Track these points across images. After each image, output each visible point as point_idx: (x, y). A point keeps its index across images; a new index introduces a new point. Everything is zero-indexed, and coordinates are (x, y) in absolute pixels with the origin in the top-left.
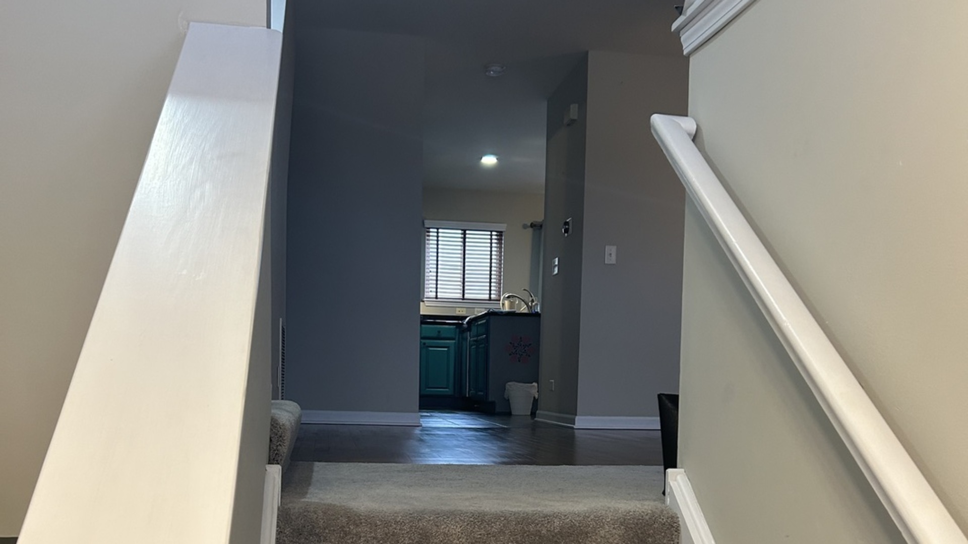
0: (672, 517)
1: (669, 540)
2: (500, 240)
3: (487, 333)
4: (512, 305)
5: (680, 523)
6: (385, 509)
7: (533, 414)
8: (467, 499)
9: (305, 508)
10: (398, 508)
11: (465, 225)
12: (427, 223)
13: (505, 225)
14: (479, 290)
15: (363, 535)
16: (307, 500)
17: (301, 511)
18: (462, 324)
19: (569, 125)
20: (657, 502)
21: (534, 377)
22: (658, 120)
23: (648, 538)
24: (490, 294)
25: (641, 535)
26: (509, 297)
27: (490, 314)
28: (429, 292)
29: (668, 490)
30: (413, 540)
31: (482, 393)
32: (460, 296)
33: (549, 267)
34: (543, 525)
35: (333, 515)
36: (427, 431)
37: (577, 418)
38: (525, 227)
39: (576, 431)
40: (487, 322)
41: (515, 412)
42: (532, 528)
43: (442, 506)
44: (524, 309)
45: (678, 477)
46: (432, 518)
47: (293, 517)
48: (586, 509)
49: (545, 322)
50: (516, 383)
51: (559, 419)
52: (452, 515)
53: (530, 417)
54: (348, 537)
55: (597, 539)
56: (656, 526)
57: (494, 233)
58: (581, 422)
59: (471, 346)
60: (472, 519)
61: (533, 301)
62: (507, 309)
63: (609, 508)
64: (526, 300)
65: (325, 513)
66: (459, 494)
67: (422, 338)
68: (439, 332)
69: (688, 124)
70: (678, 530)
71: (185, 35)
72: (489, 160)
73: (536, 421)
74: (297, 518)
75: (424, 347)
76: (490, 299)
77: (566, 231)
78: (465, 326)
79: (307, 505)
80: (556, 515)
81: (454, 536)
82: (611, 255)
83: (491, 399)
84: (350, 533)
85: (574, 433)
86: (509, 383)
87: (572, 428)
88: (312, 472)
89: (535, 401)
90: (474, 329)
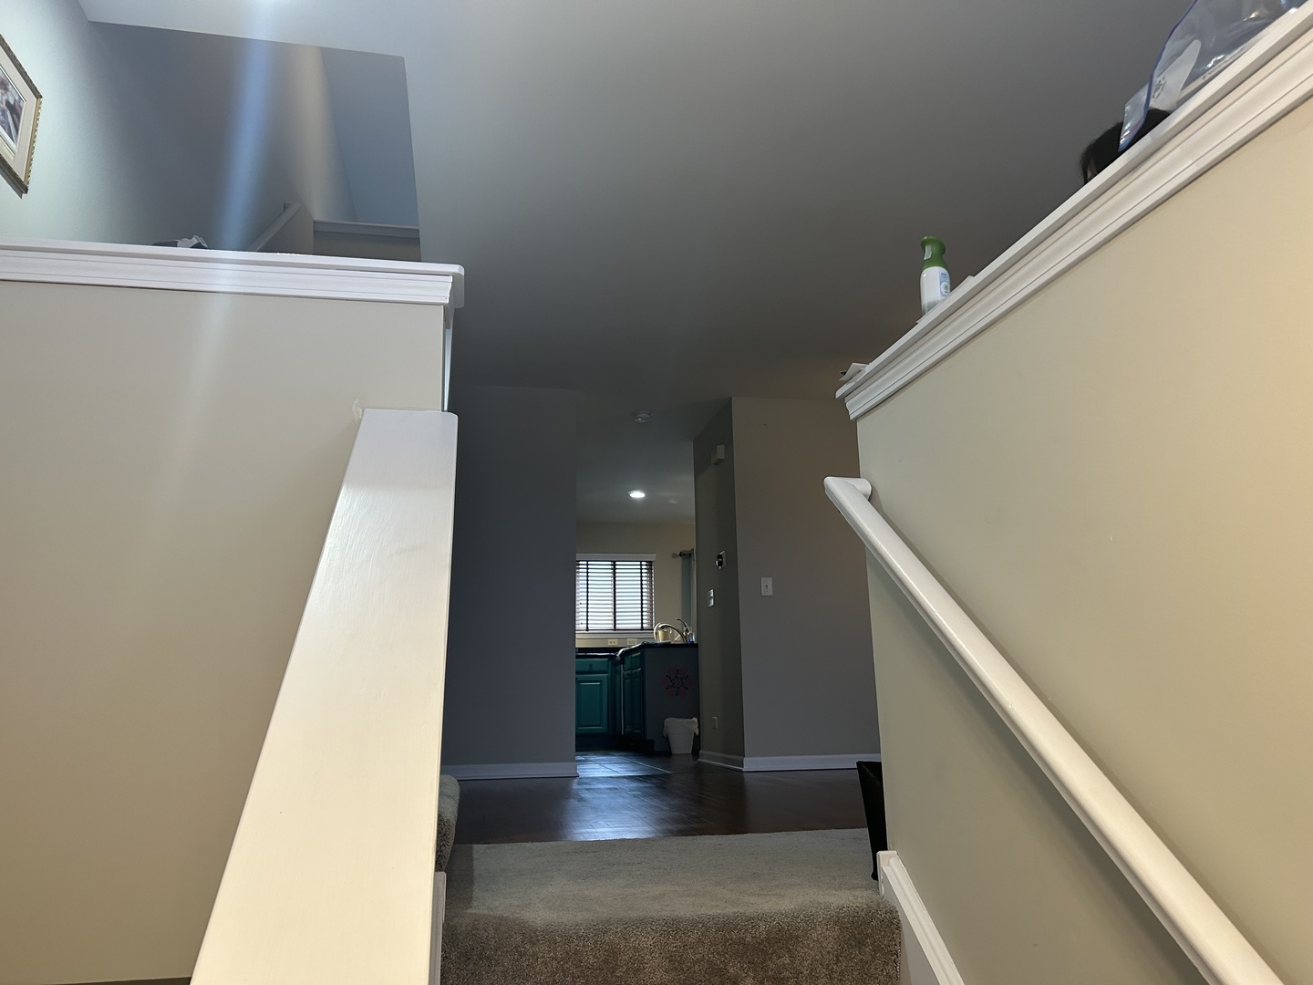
0: (891, 912)
1: (890, 941)
2: (649, 570)
3: (642, 665)
4: (665, 635)
5: (901, 919)
6: (565, 921)
7: (696, 752)
8: (655, 898)
9: (474, 925)
10: (580, 917)
11: (614, 556)
12: (578, 556)
13: (655, 555)
14: (631, 619)
15: (540, 955)
16: (474, 911)
17: (469, 928)
18: (615, 656)
19: (716, 464)
20: (870, 892)
21: (695, 711)
22: (832, 483)
23: (866, 938)
24: (642, 623)
25: (857, 936)
26: (662, 627)
27: (645, 646)
28: (581, 625)
29: (881, 877)
30: (598, 959)
31: (639, 731)
32: (612, 626)
33: (702, 598)
34: (747, 930)
35: (506, 932)
36: (586, 784)
37: (745, 760)
38: (674, 556)
39: (745, 775)
40: (642, 654)
41: (675, 751)
42: (734, 935)
43: (629, 912)
44: (677, 639)
45: (891, 861)
46: (619, 929)
47: (461, 938)
48: (793, 907)
49: (703, 651)
50: (675, 719)
51: (727, 761)
52: (641, 924)
53: (691, 757)
54: (523, 959)
55: (809, 945)
56: (874, 923)
57: (643, 563)
58: (750, 764)
59: (624, 679)
60: (665, 928)
61: (687, 631)
62: (661, 640)
63: (819, 904)
64: (680, 630)
65: (496, 930)
66: (643, 889)
67: (577, 673)
68: (591, 666)
69: (863, 485)
70: (899, 928)
71: (360, 421)
72: (637, 495)
73: (700, 762)
74: (464, 939)
75: (578, 682)
76: (642, 628)
77: (720, 564)
78: (619, 658)
79: (475, 920)
80: (762, 917)
81: (646, 950)
82: (767, 587)
83: (649, 737)
84: (525, 954)
85: (743, 778)
86: (667, 720)
87: (741, 771)
88: (472, 860)
89: (697, 739)
90: (628, 661)
